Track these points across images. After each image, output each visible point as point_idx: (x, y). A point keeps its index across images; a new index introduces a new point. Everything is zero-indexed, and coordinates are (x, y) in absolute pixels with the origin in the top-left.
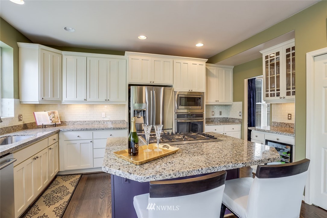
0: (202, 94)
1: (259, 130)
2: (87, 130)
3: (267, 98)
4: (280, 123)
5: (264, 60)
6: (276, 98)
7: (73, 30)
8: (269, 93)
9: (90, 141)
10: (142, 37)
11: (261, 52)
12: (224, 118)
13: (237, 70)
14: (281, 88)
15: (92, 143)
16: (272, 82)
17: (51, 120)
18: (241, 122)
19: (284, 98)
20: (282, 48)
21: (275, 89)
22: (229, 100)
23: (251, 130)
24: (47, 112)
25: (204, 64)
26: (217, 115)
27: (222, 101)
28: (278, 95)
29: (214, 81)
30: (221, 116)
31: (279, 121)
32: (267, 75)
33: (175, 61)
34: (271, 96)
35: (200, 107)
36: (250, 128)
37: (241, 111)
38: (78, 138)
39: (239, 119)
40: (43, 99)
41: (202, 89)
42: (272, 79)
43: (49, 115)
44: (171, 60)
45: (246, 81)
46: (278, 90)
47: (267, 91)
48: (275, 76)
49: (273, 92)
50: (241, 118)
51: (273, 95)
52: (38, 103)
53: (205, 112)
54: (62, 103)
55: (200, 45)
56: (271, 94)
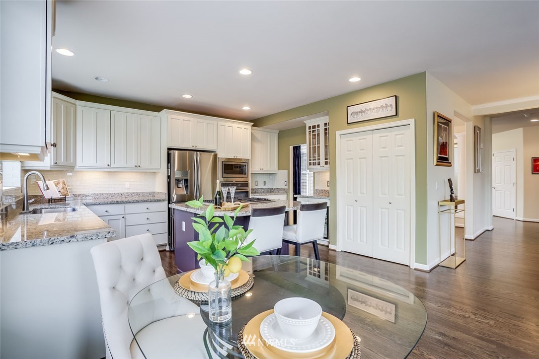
0: (247, 161)
1: (303, 197)
2: (118, 203)
3: (310, 166)
4: (321, 190)
5: (308, 130)
6: (317, 166)
7: (106, 80)
8: (312, 161)
9: (122, 216)
10: (187, 96)
11: (305, 122)
12: (268, 188)
13: (282, 135)
14: (321, 158)
15: (124, 219)
16: (314, 152)
17: (60, 192)
18: (286, 192)
19: (323, 167)
20: (321, 121)
21: (317, 158)
22: (274, 168)
23: (297, 198)
24: (52, 181)
25: (250, 127)
26: (261, 186)
27: (267, 170)
28: (319, 164)
29: (258, 146)
30: (265, 187)
31: (320, 188)
32: (310, 145)
33: (220, 123)
34: (313, 165)
35: (245, 176)
36: (295, 196)
37: (287, 180)
38: (107, 214)
39: (285, 189)
40: (56, 163)
41: (247, 156)
42: (314, 148)
43: (56, 186)
44: (215, 123)
45: (291, 148)
46: (319, 159)
47: (310, 160)
48: (316, 146)
49: (315, 161)
50: (286, 187)
51: (315, 164)
52: (49, 169)
53: (250, 181)
54: (75, 170)
55: (246, 108)
56: (313, 163)
